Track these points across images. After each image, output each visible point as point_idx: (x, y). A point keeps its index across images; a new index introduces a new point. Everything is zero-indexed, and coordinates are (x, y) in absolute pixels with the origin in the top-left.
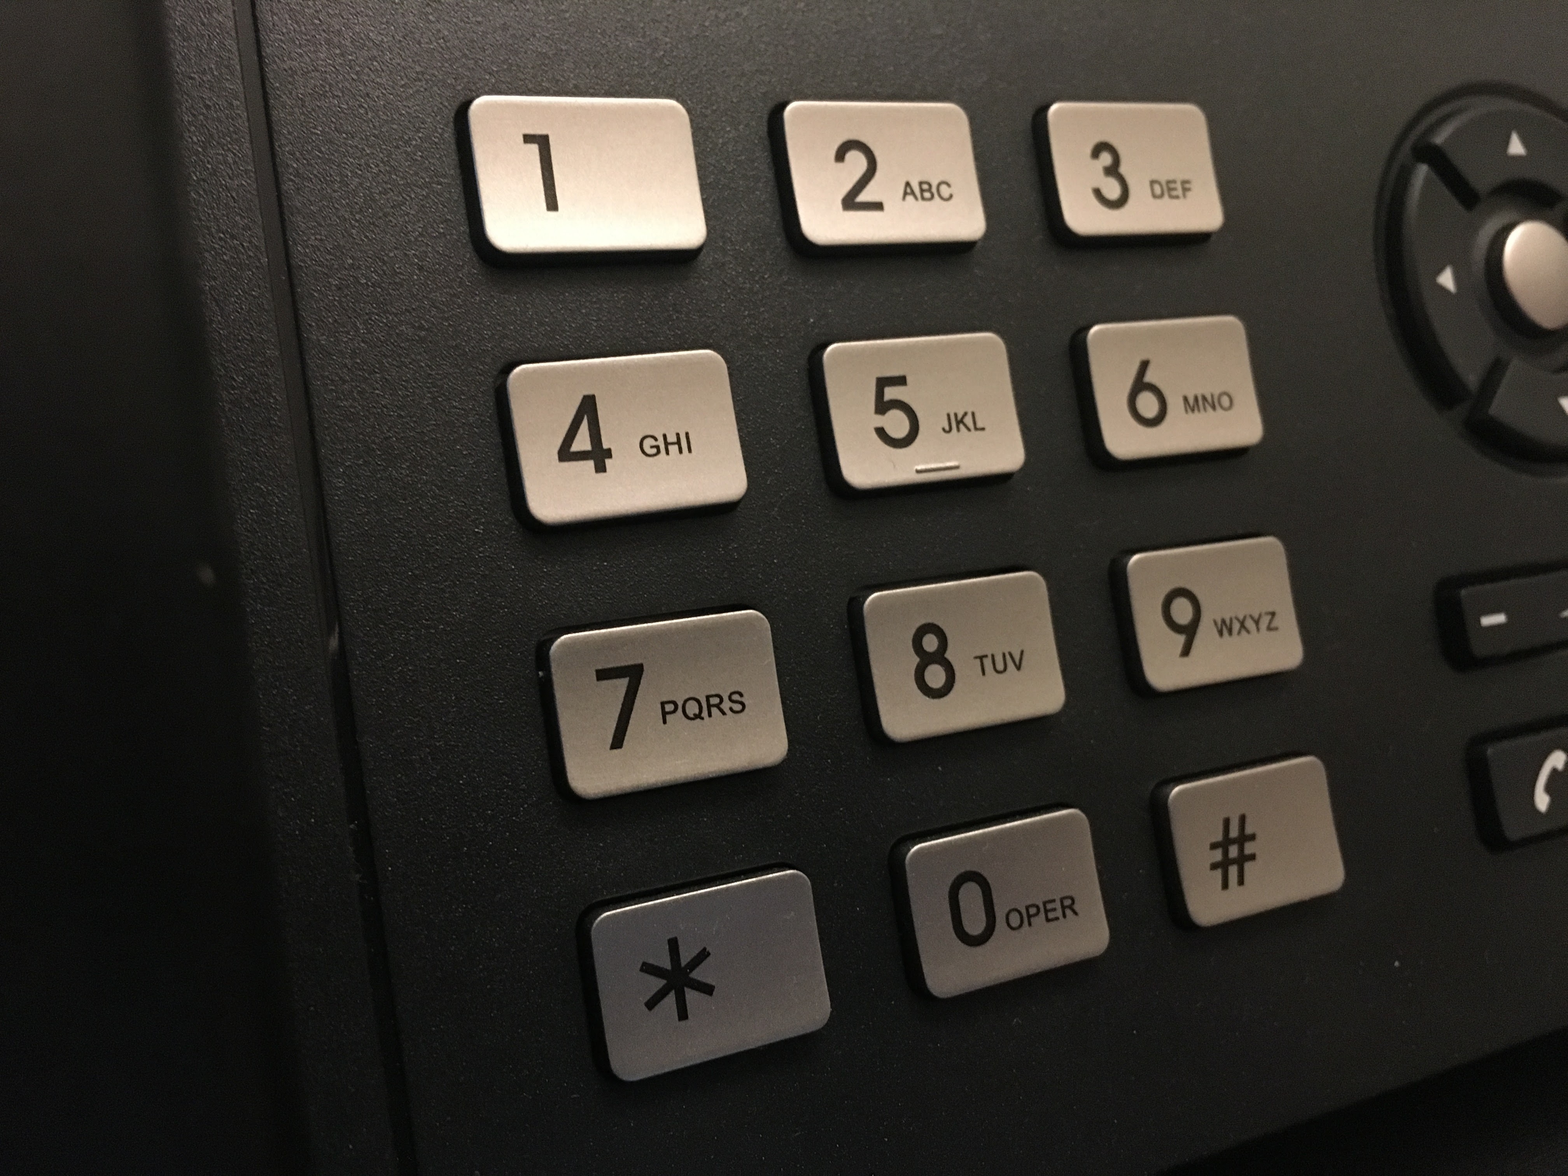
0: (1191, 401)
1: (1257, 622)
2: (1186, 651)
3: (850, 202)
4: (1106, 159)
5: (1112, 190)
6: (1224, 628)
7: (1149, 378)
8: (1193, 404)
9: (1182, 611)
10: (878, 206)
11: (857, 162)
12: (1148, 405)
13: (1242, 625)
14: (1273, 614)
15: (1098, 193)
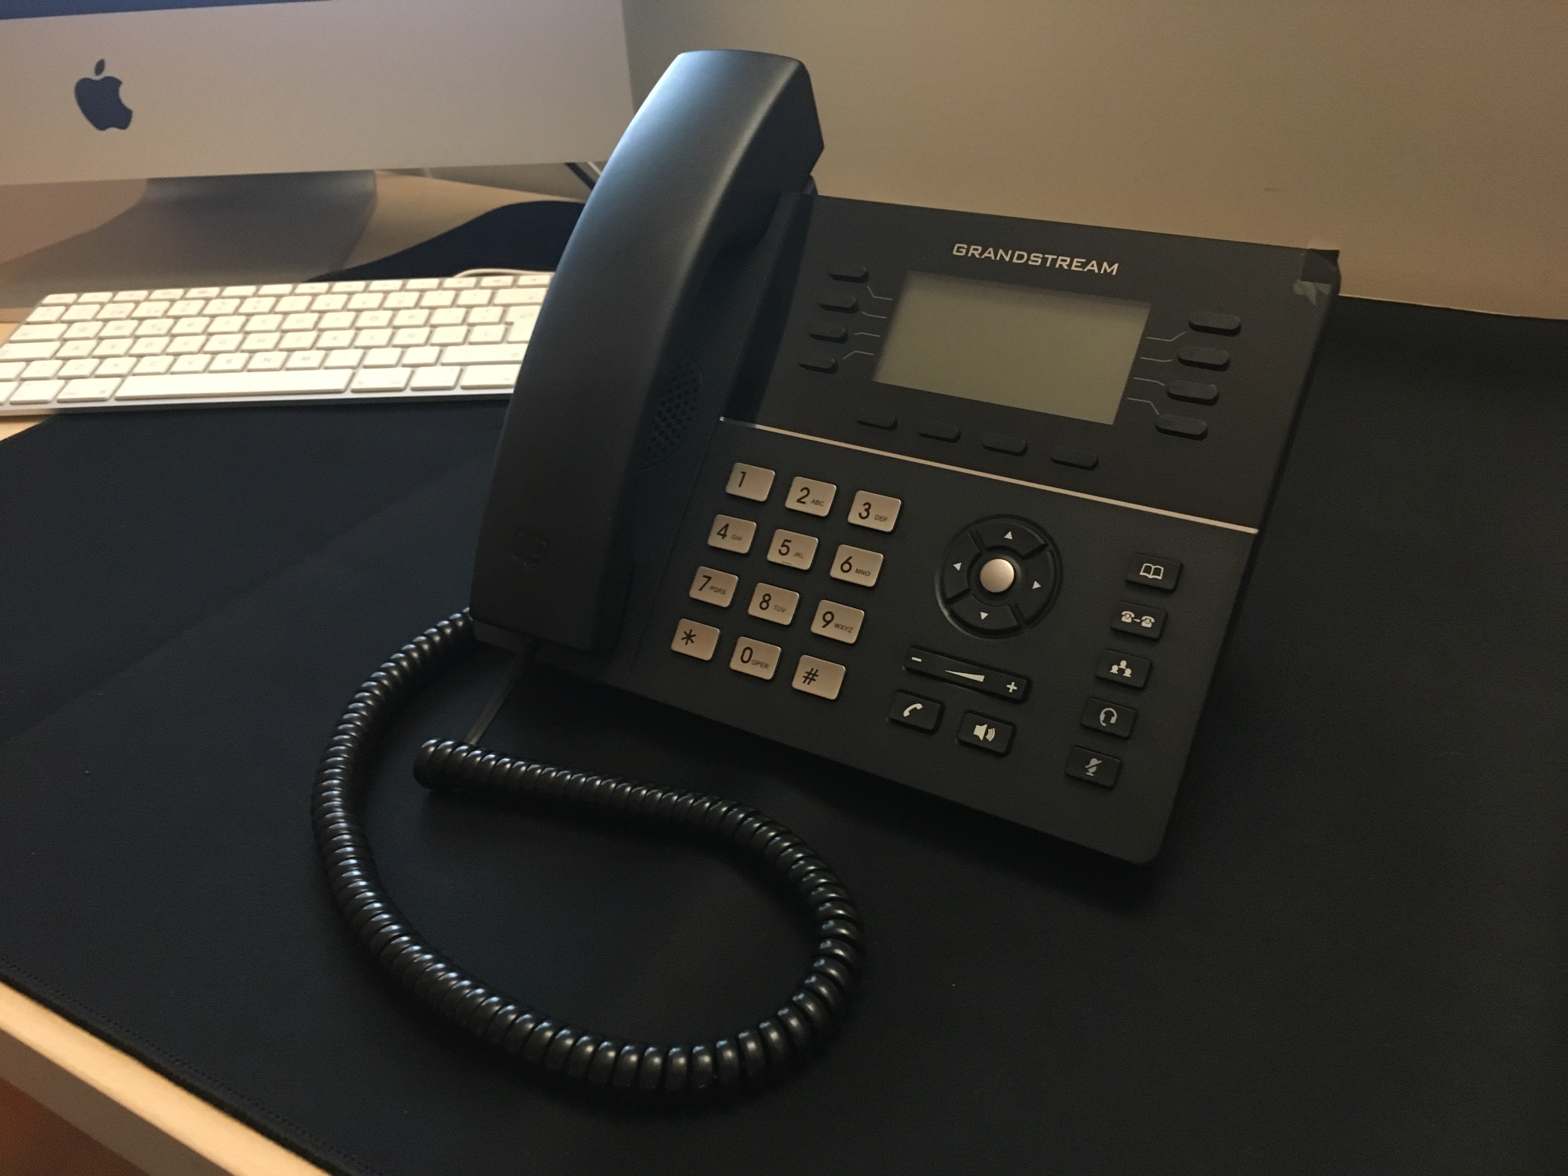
0: (858, 570)
1: (846, 628)
2: (824, 626)
3: (799, 501)
4: (867, 506)
5: (864, 514)
6: (837, 626)
7: (850, 561)
8: (858, 571)
9: (828, 617)
10: (804, 503)
11: (805, 492)
12: (846, 567)
13: (842, 627)
14: (852, 629)
15: (860, 514)
